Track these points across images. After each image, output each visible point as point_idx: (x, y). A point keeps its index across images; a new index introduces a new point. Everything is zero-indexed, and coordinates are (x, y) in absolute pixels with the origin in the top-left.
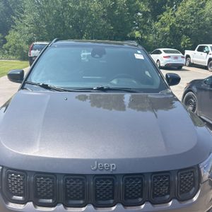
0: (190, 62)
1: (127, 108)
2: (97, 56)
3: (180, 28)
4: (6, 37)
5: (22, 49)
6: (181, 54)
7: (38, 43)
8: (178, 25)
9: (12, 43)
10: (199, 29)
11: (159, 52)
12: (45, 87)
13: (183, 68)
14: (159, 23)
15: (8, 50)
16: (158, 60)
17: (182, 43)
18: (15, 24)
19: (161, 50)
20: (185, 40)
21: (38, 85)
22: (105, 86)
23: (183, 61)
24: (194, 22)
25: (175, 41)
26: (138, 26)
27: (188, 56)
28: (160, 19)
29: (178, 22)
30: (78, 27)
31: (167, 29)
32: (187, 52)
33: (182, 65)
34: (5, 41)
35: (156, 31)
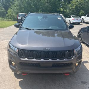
0: (83, 21)
1: (56, 37)
2: (44, 18)
3: (80, 7)
4: (7, 11)
5: (14, 16)
6: (80, 18)
7: (20, 14)
8: (79, 6)
9: (10, 14)
10: (88, 7)
11: (70, 17)
12: (27, 29)
13: (80, 24)
14: (71, 5)
15: (8, 17)
16: (70, 20)
17: (80, 13)
18: (11, 6)
19: (71, 16)
20: (82, 12)
21: (25, 28)
22: (47, 28)
23: (80, 21)
24: (86, 4)
25: (77, 12)
26: (62, 6)
27: (83, 19)
28: (71, 3)
29: (79, 4)
30: (37, 7)
31: (74, 7)
32: (82, 17)
33: (80, 22)
34: (7, 13)
35: (69, 8)
